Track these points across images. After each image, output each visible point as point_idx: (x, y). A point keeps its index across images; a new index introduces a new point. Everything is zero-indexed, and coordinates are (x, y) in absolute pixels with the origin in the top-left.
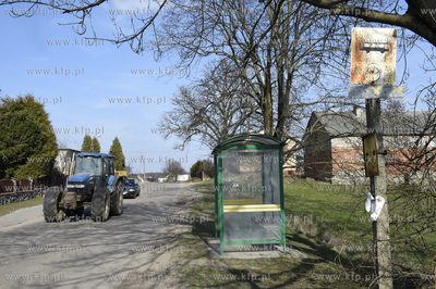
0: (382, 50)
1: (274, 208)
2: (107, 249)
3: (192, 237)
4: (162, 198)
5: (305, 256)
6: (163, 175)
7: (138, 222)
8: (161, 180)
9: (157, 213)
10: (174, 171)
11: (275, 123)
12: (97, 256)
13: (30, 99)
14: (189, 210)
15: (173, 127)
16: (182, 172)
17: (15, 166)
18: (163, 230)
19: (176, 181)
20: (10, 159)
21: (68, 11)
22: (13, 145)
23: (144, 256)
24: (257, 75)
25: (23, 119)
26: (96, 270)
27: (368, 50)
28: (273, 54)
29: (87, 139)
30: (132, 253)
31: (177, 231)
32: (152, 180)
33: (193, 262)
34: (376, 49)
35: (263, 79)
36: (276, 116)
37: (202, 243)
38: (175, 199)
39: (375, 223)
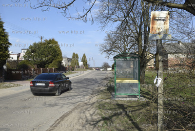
0: (164, 20)
1: (136, 81)
2: (76, 94)
3: (106, 91)
4: (99, 77)
5: (147, 100)
6: (102, 68)
7: (89, 85)
8: (101, 70)
9: (97, 82)
10: (106, 66)
11: (143, 48)
12: (71, 96)
13: (53, 40)
14: (108, 81)
15: (105, 49)
16: (109, 67)
17: (48, 63)
18: (97, 88)
19: (107, 70)
20: (47, 61)
21: (59, 8)
22: (48, 56)
23: (87, 97)
24: (136, 29)
25: (51, 47)
26: (70, 101)
27: (158, 20)
28: (143, 20)
29: (74, 54)
30: (84, 96)
31: (102, 89)
32: (98, 70)
33: (104, 101)
34: (160, 20)
35: (138, 30)
36: (143, 45)
37: (110, 94)
38: (104, 77)
39: (158, 88)
